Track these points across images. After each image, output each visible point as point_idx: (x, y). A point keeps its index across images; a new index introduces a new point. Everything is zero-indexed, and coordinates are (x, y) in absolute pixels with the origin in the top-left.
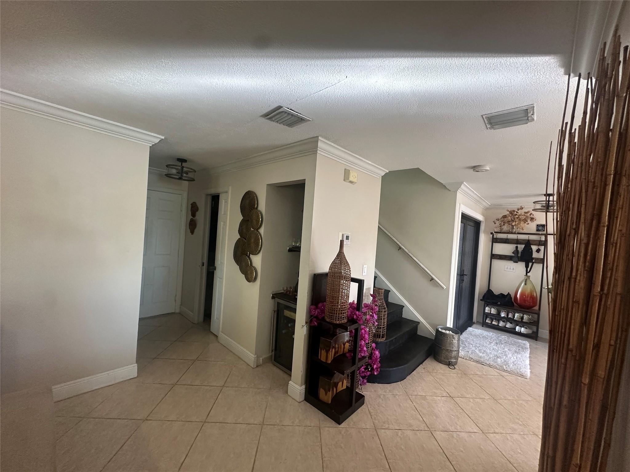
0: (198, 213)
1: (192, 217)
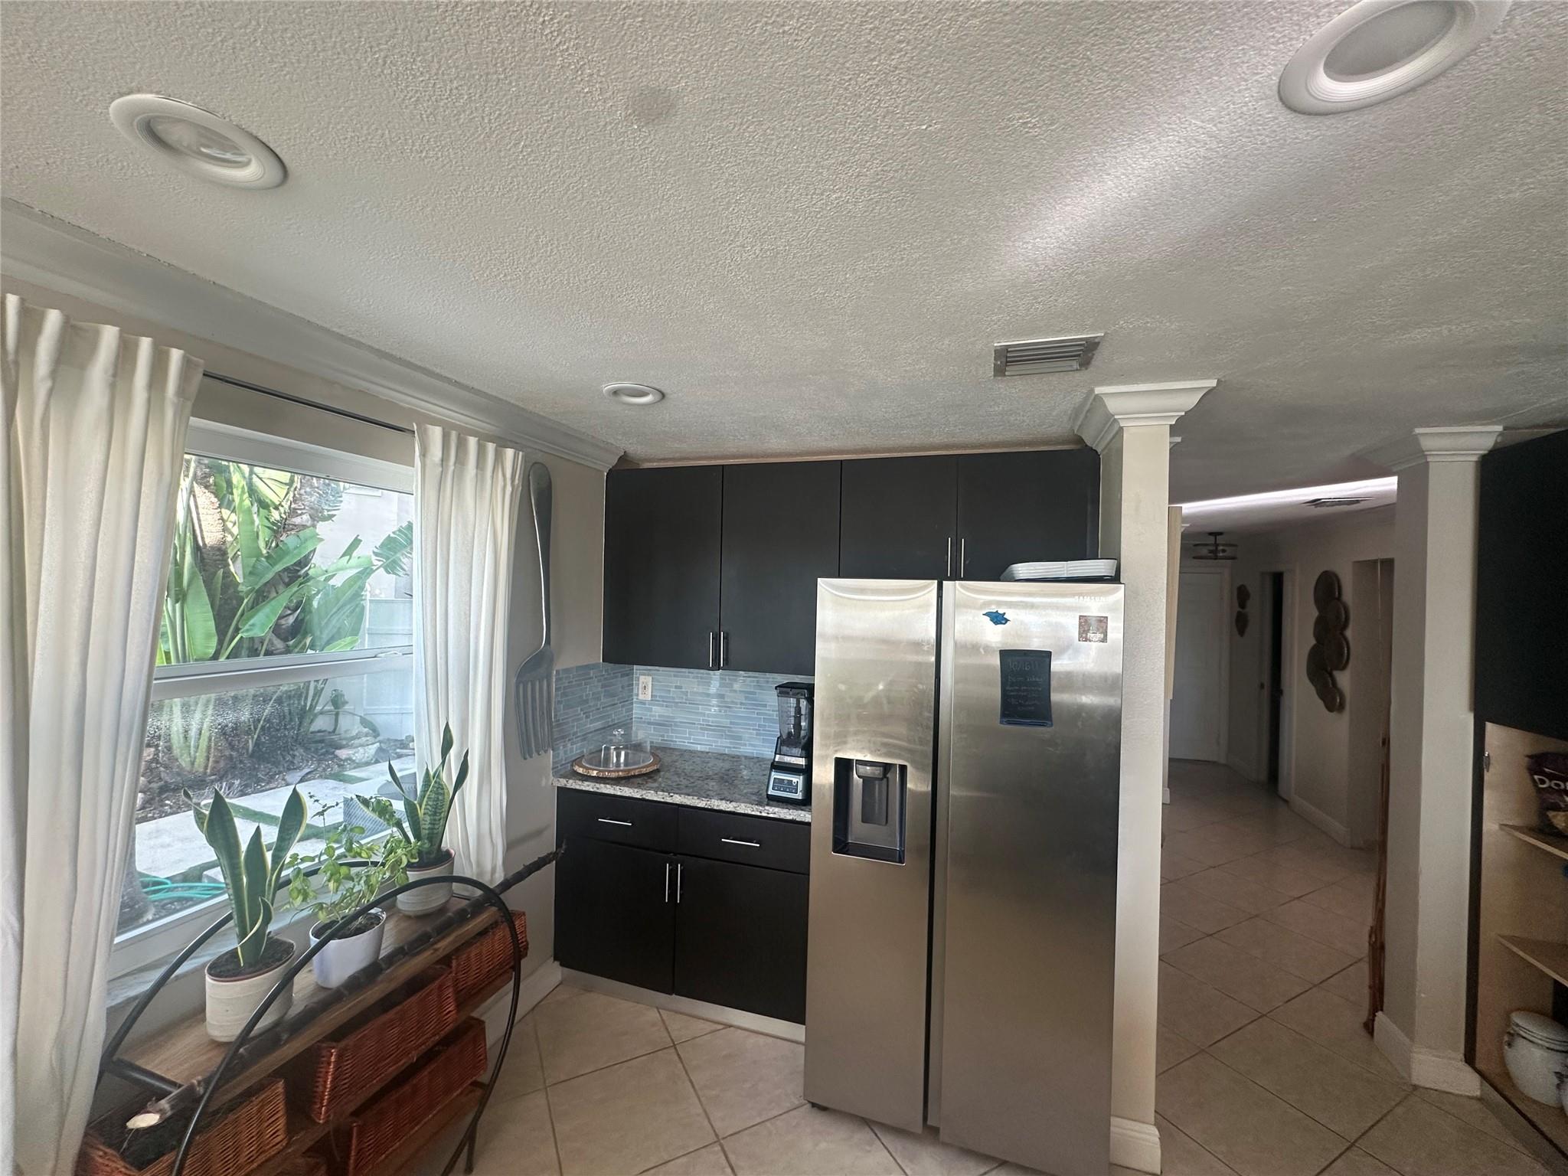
0: (1249, 603)
1: (1241, 610)
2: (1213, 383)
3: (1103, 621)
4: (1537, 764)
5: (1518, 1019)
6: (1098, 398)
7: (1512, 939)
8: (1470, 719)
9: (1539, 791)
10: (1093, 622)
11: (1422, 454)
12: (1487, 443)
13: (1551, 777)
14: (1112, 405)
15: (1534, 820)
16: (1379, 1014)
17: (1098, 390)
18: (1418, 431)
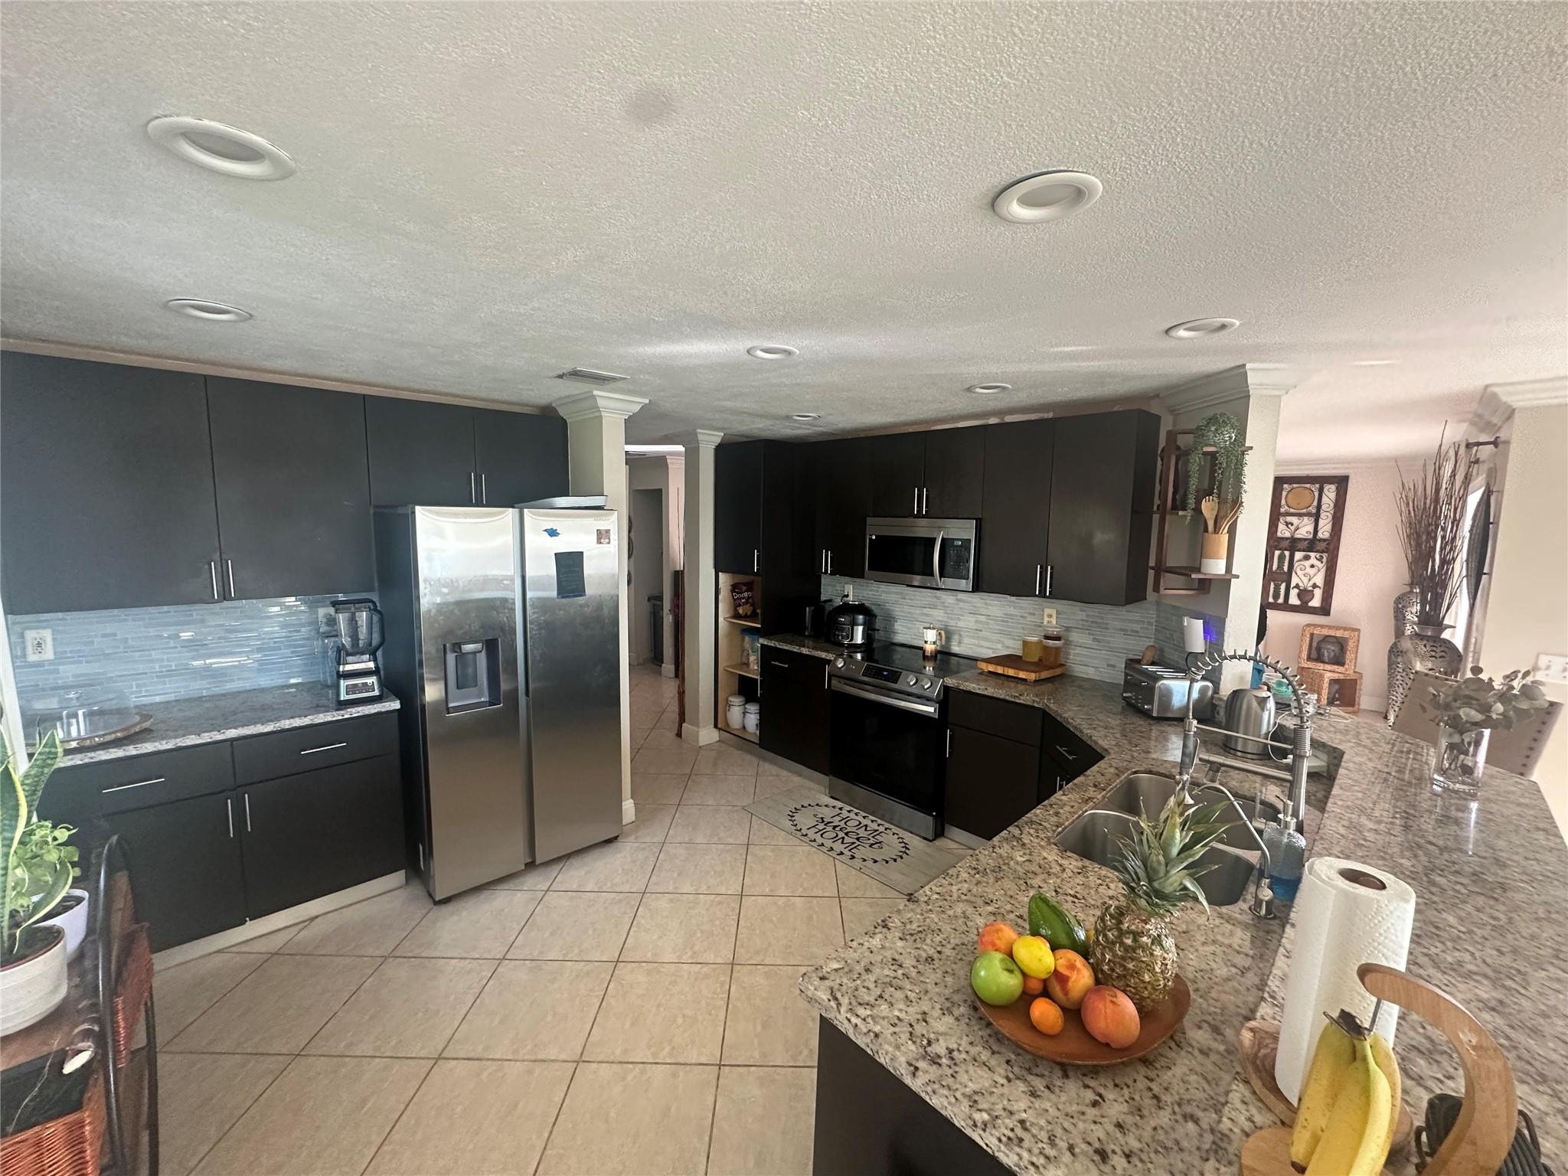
2: (648, 402)
3: (608, 531)
4: (735, 588)
5: (730, 699)
6: (594, 397)
7: (728, 666)
8: (714, 570)
9: (735, 600)
10: (603, 532)
11: (698, 441)
12: (718, 440)
13: (738, 593)
14: (601, 402)
15: (732, 613)
16: (684, 725)
17: (596, 393)
18: (698, 431)
